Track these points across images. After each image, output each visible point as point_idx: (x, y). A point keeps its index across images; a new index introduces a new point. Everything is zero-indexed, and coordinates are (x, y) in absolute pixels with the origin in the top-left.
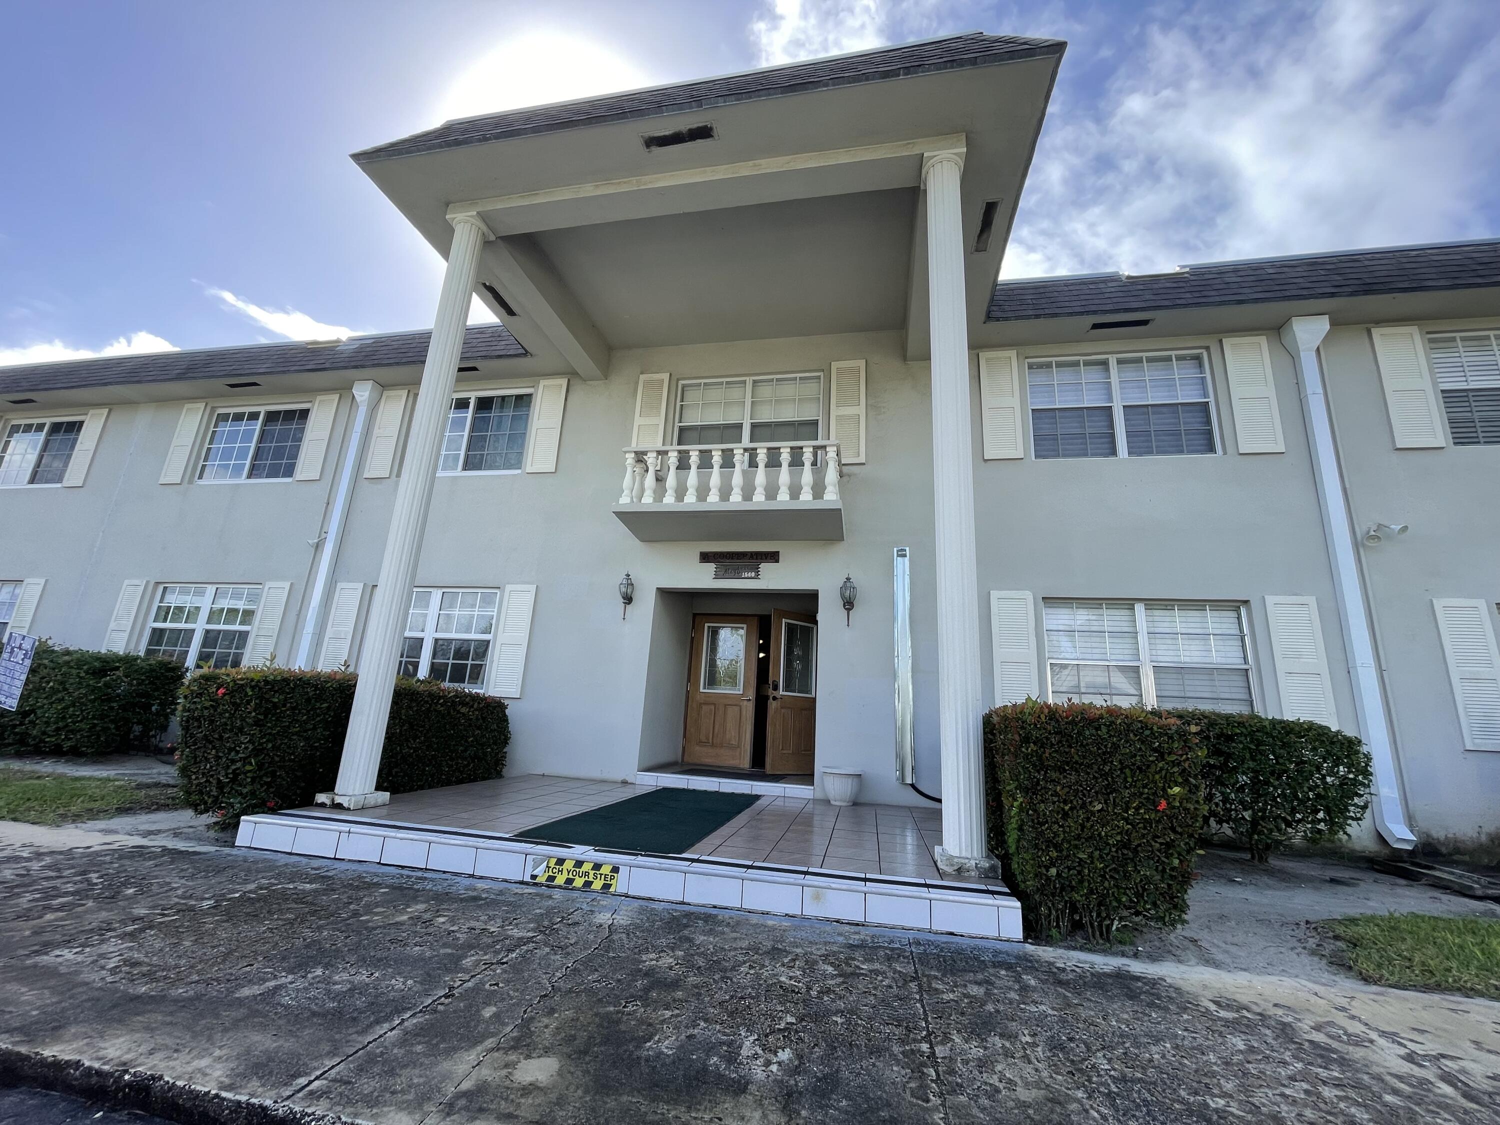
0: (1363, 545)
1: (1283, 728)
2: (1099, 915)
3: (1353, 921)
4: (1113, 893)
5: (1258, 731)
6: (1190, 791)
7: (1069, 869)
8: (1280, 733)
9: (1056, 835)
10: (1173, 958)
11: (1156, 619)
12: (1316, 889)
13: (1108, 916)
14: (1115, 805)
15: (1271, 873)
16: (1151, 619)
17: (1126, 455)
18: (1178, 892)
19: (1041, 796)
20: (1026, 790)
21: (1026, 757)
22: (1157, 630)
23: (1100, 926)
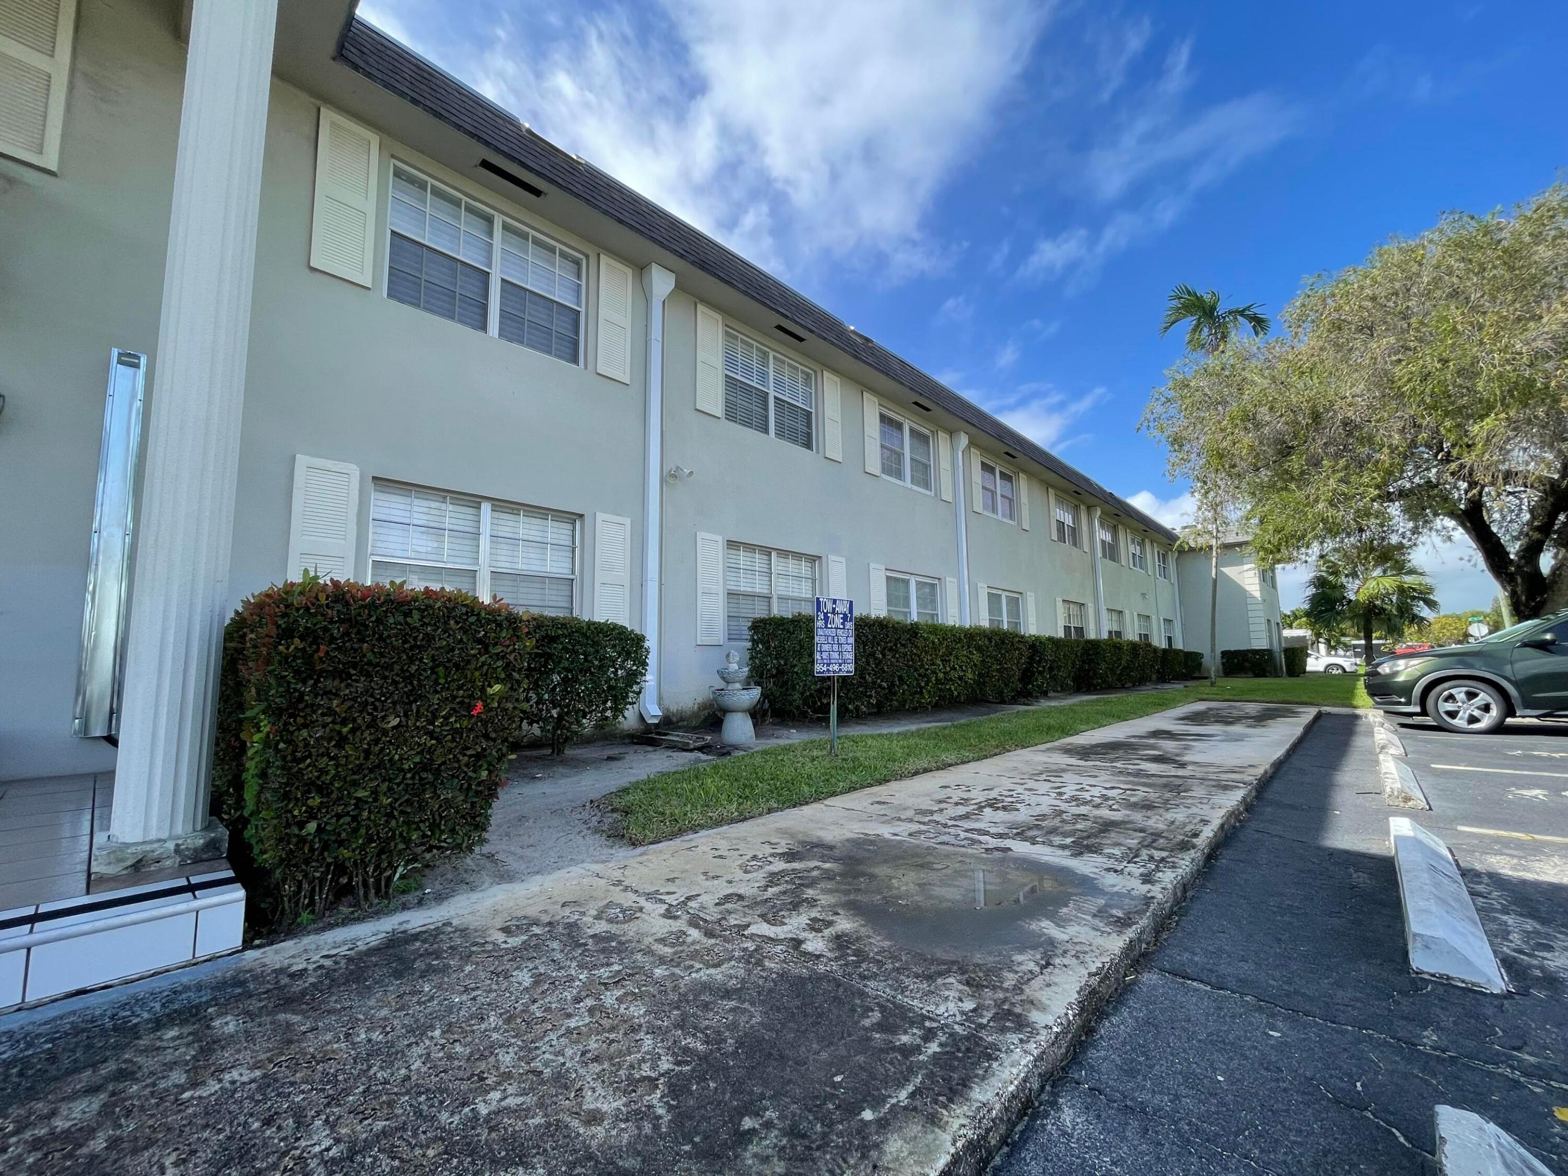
0: (666, 481)
1: (596, 628)
2: (377, 867)
3: (625, 791)
4: (401, 834)
5: (576, 632)
6: (511, 689)
7: (339, 816)
8: (593, 632)
9: (323, 772)
10: (465, 887)
11: (501, 522)
12: (598, 768)
13: (390, 865)
14: (418, 716)
15: (564, 762)
16: (495, 521)
17: (496, 335)
18: (482, 808)
19: (305, 717)
20: (275, 713)
21: (285, 660)
22: (500, 534)
23: (378, 881)
